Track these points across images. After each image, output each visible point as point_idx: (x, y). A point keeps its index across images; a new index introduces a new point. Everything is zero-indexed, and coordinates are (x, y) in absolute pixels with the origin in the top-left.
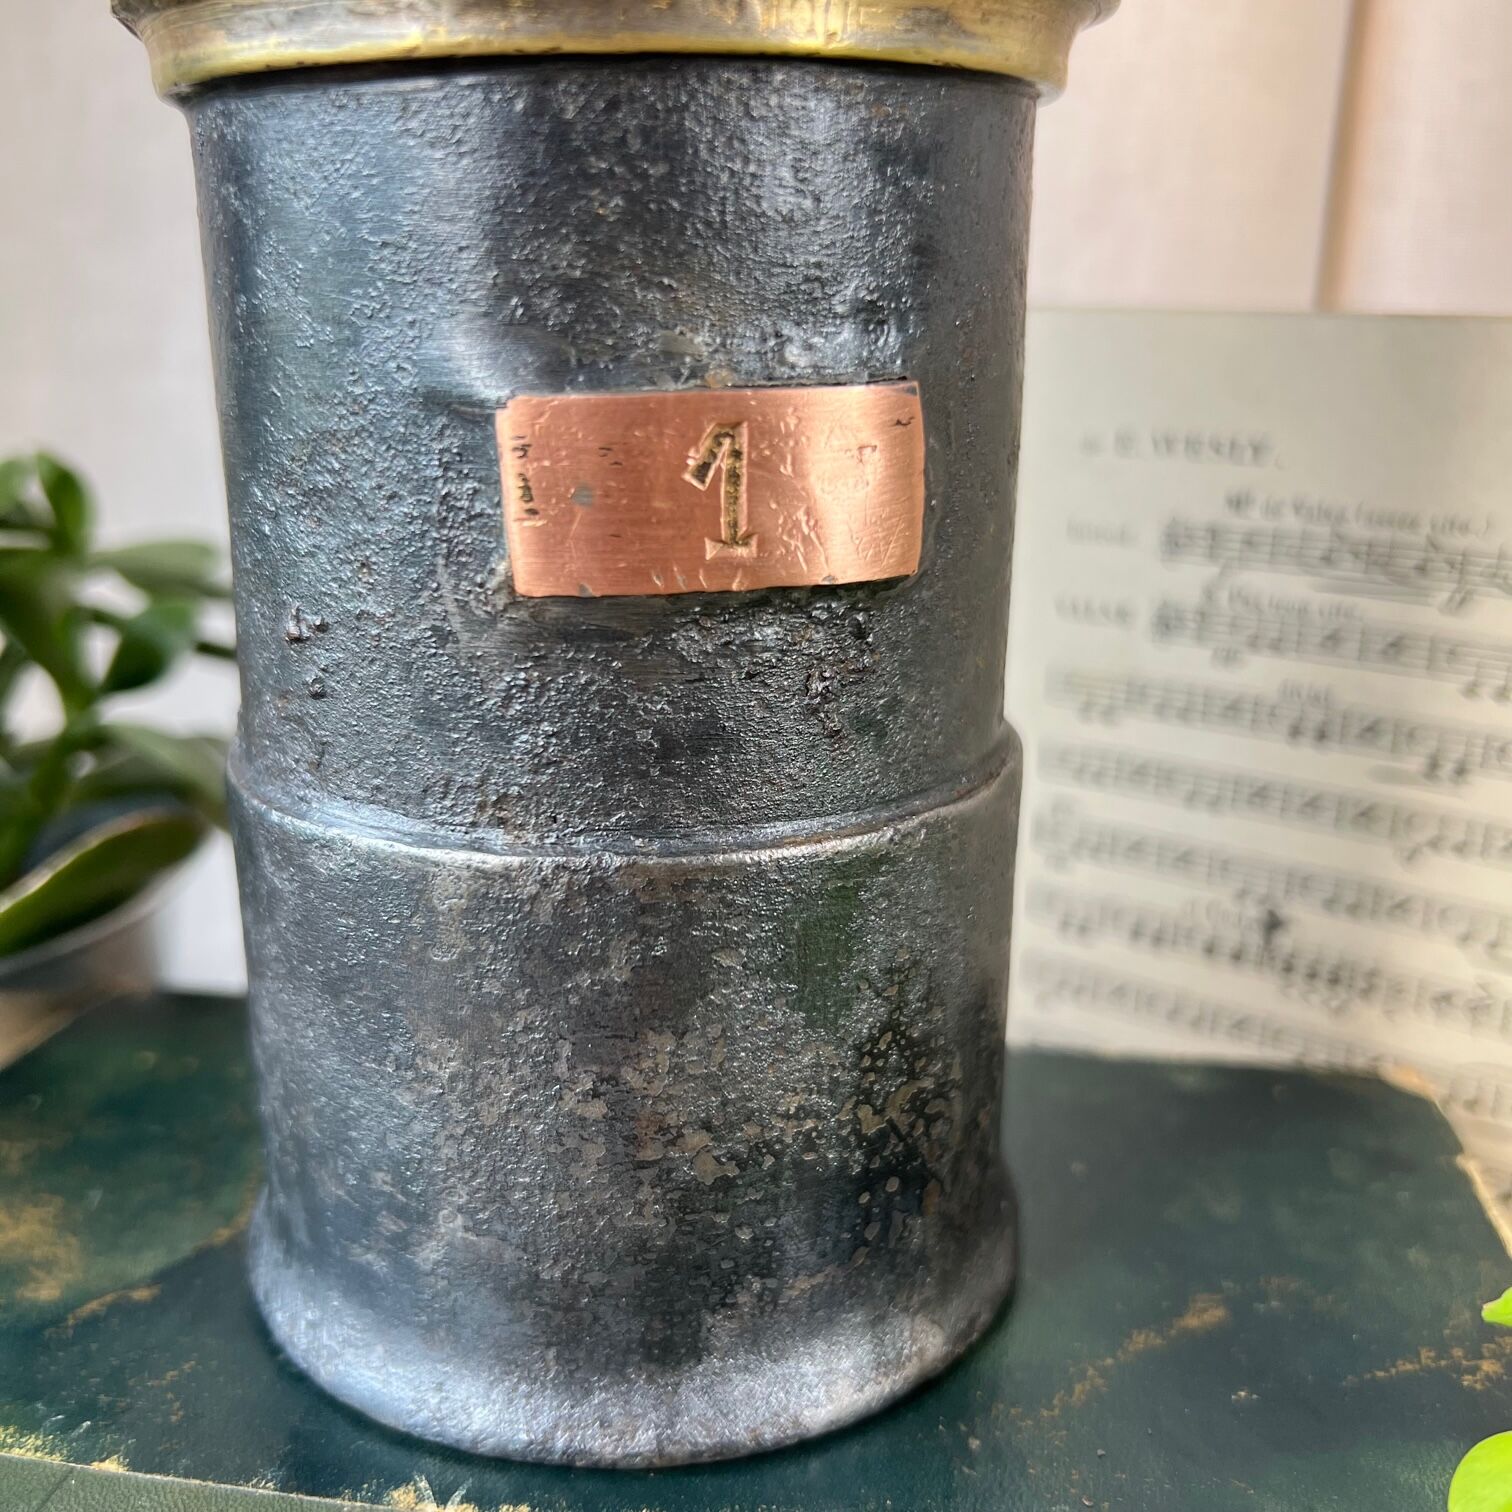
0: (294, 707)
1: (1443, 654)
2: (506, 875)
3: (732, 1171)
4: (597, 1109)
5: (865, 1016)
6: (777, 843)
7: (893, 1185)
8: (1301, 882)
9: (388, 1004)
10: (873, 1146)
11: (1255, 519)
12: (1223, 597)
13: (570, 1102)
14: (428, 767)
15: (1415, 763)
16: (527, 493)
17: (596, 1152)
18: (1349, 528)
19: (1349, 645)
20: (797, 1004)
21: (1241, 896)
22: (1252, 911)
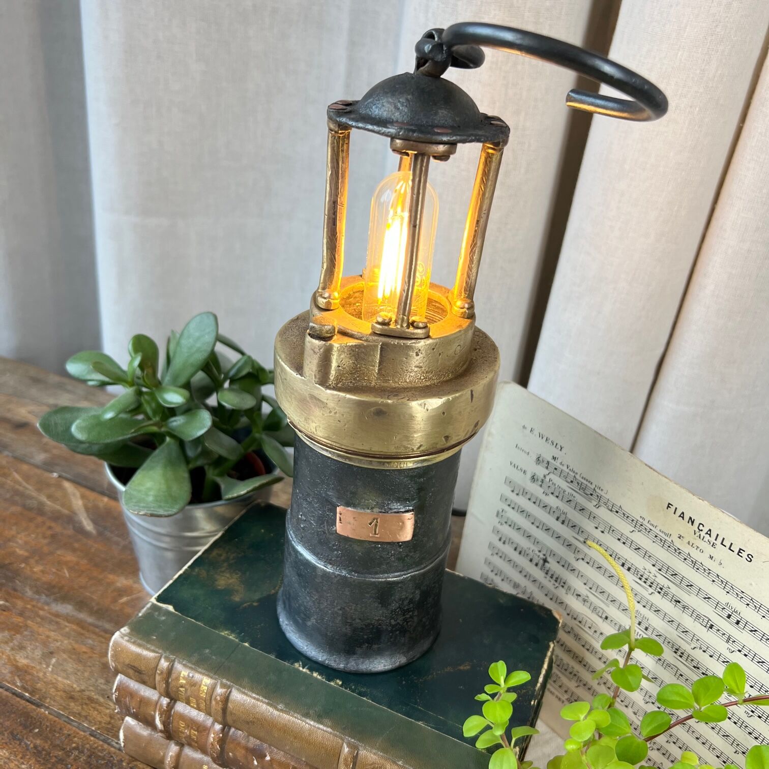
1: (592, 517)
2: (329, 572)
3: (364, 627)
4: (340, 612)
5: (394, 606)
6: (379, 578)
7: (398, 632)
8: (553, 554)
9: (307, 583)
10: (393, 626)
11: (558, 464)
12: (547, 479)
13: (336, 609)
14: (319, 549)
15: (582, 539)
17: (340, 618)
18: (578, 477)
19: (573, 504)
20: (380, 603)
21: (540, 551)
22: (542, 556)
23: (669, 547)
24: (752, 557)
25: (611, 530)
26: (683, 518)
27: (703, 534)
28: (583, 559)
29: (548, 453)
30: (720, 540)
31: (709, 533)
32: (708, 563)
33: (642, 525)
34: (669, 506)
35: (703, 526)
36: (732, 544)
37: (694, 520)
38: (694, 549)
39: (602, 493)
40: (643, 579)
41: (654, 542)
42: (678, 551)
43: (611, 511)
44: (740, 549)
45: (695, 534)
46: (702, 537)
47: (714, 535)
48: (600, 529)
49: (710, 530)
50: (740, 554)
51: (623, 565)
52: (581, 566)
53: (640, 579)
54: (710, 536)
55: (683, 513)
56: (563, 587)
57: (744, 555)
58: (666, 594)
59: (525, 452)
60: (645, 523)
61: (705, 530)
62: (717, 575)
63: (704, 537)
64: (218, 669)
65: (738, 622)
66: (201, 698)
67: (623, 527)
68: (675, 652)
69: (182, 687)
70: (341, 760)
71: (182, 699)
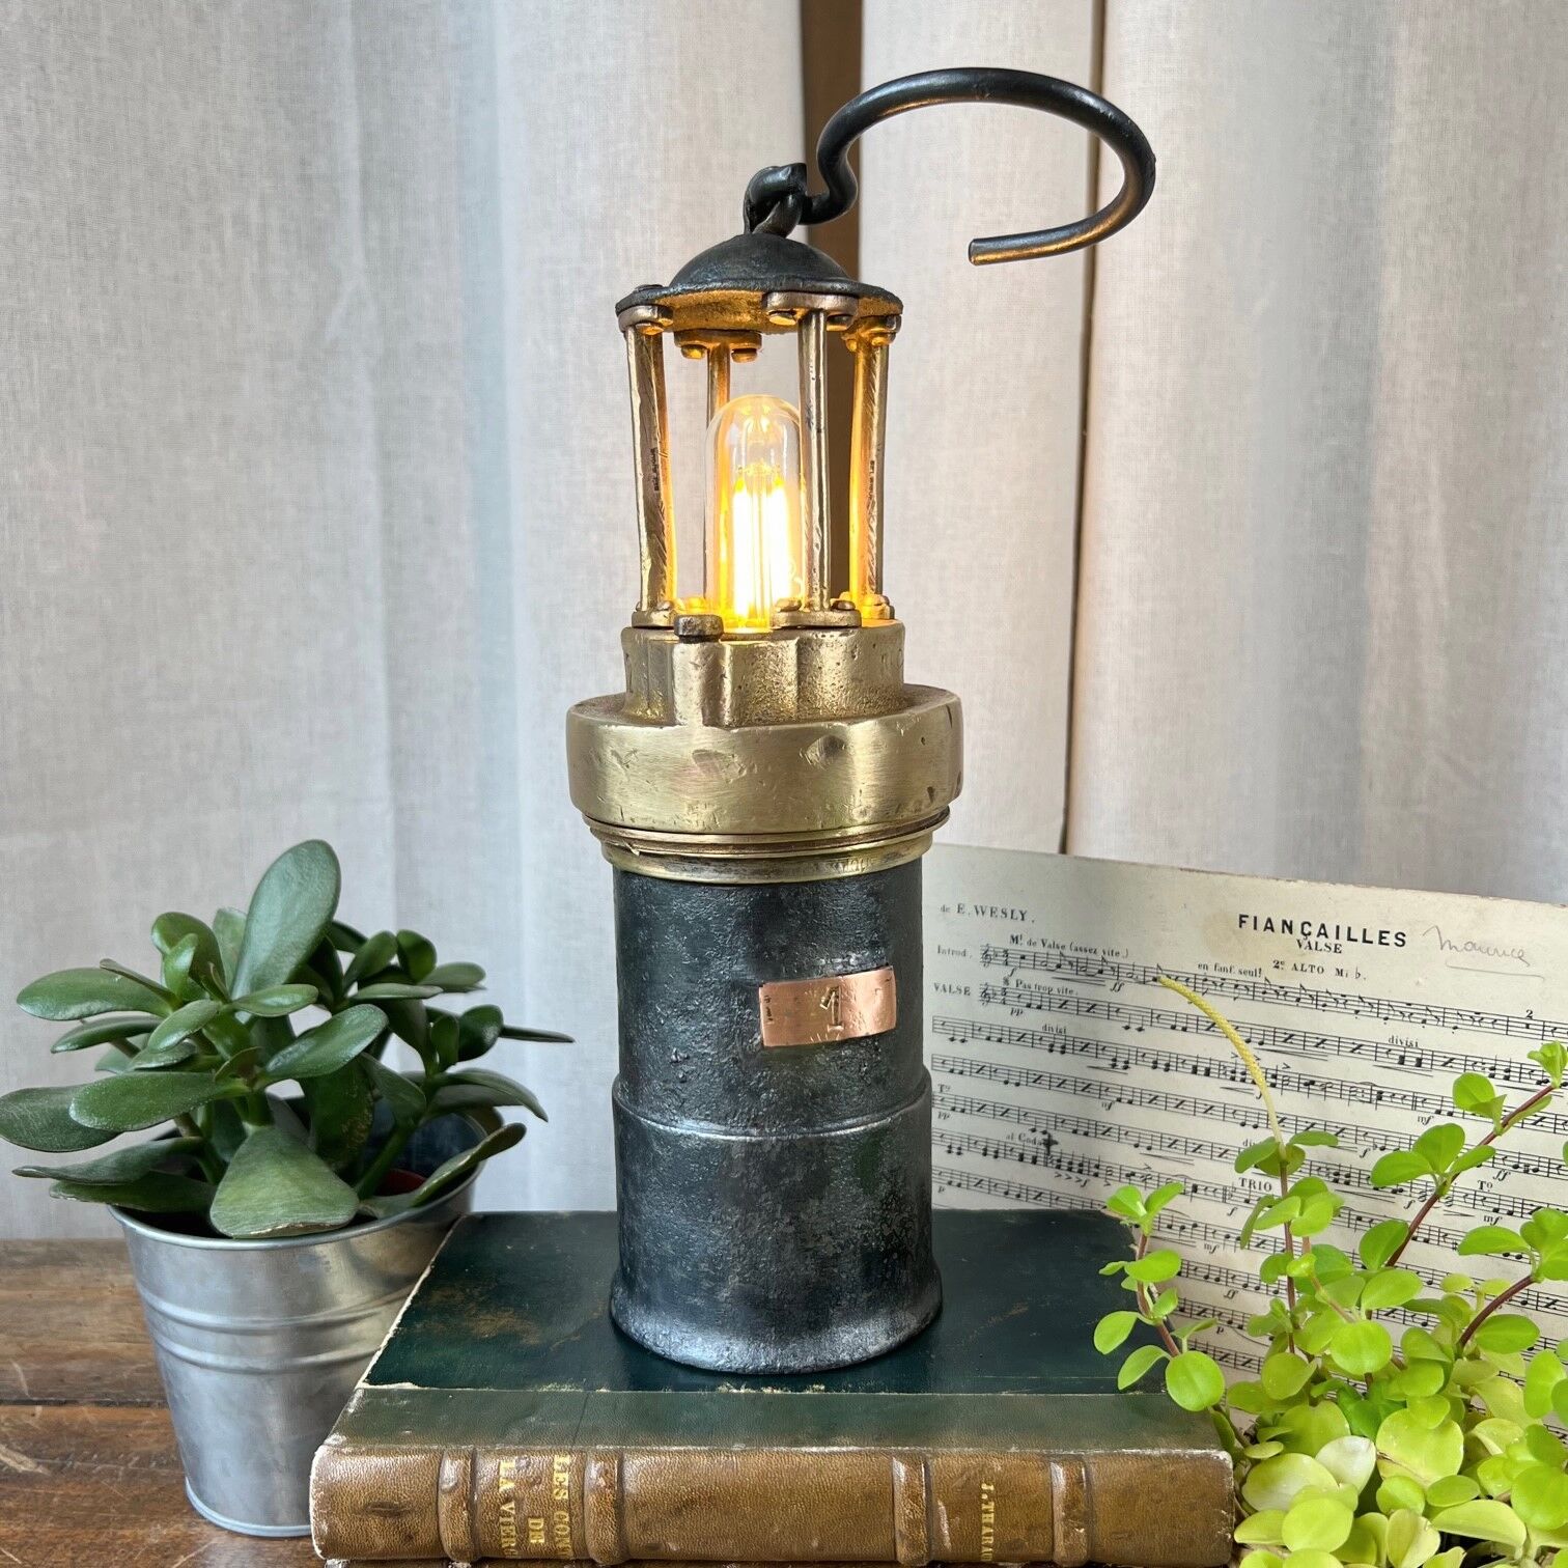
0: (671, 1086)
1: (1113, 1011)
2: (760, 1144)
3: (839, 1251)
4: (791, 1229)
5: (883, 1189)
6: (851, 1127)
7: (895, 1256)
8: (1060, 1121)
9: (711, 1196)
10: (888, 1240)
11: (1023, 947)
12: (1013, 983)
13: (781, 1226)
14: (726, 1106)
15: (1106, 1063)
16: (769, 1014)
17: (790, 1246)
18: (1067, 952)
19: (1072, 1006)
20: (861, 1186)
21: (1034, 1131)
22: (1040, 1137)
23: (1264, 993)
24: (1404, 935)
25: (1155, 1017)
26: (1272, 929)
27: (1313, 939)
28: (1119, 1100)
29: (998, 934)
30: (1343, 934)
31: (1322, 931)
32: (1338, 986)
33: (1206, 980)
34: (1242, 920)
35: (1310, 925)
36: (1365, 931)
37: (1291, 922)
38: (1308, 973)
39: (1119, 960)
40: (1239, 1076)
41: (1235, 999)
42: (1281, 992)
43: (1144, 983)
44: (1381, 932)
45: (1300, 946)
46: (1313, 946)
47: (1331, 932)
48: (1134, 1027)
49: (1323, 926)
50: (1383, 941)
51: (1195, 1071)
52: (1122, 1115)
53: (1233, 1079)
54: (1327, 937)
55: (1269, 920)
56: (1096, 1175)
57: (1390, 939)
58: (1286, 1081)
59: (958, 953)
60: (1211, 972)
61: (1315, 930)
62: (1360, 998)
63: (1317, 943)
64: (574, 1436)
65: (1419, 1063)
66: (559, 1505)
67: (1170, 1000)
68: (1336, 1181)
69: (507, 1500)
70: (898, 1496)
71: (508, 1536)
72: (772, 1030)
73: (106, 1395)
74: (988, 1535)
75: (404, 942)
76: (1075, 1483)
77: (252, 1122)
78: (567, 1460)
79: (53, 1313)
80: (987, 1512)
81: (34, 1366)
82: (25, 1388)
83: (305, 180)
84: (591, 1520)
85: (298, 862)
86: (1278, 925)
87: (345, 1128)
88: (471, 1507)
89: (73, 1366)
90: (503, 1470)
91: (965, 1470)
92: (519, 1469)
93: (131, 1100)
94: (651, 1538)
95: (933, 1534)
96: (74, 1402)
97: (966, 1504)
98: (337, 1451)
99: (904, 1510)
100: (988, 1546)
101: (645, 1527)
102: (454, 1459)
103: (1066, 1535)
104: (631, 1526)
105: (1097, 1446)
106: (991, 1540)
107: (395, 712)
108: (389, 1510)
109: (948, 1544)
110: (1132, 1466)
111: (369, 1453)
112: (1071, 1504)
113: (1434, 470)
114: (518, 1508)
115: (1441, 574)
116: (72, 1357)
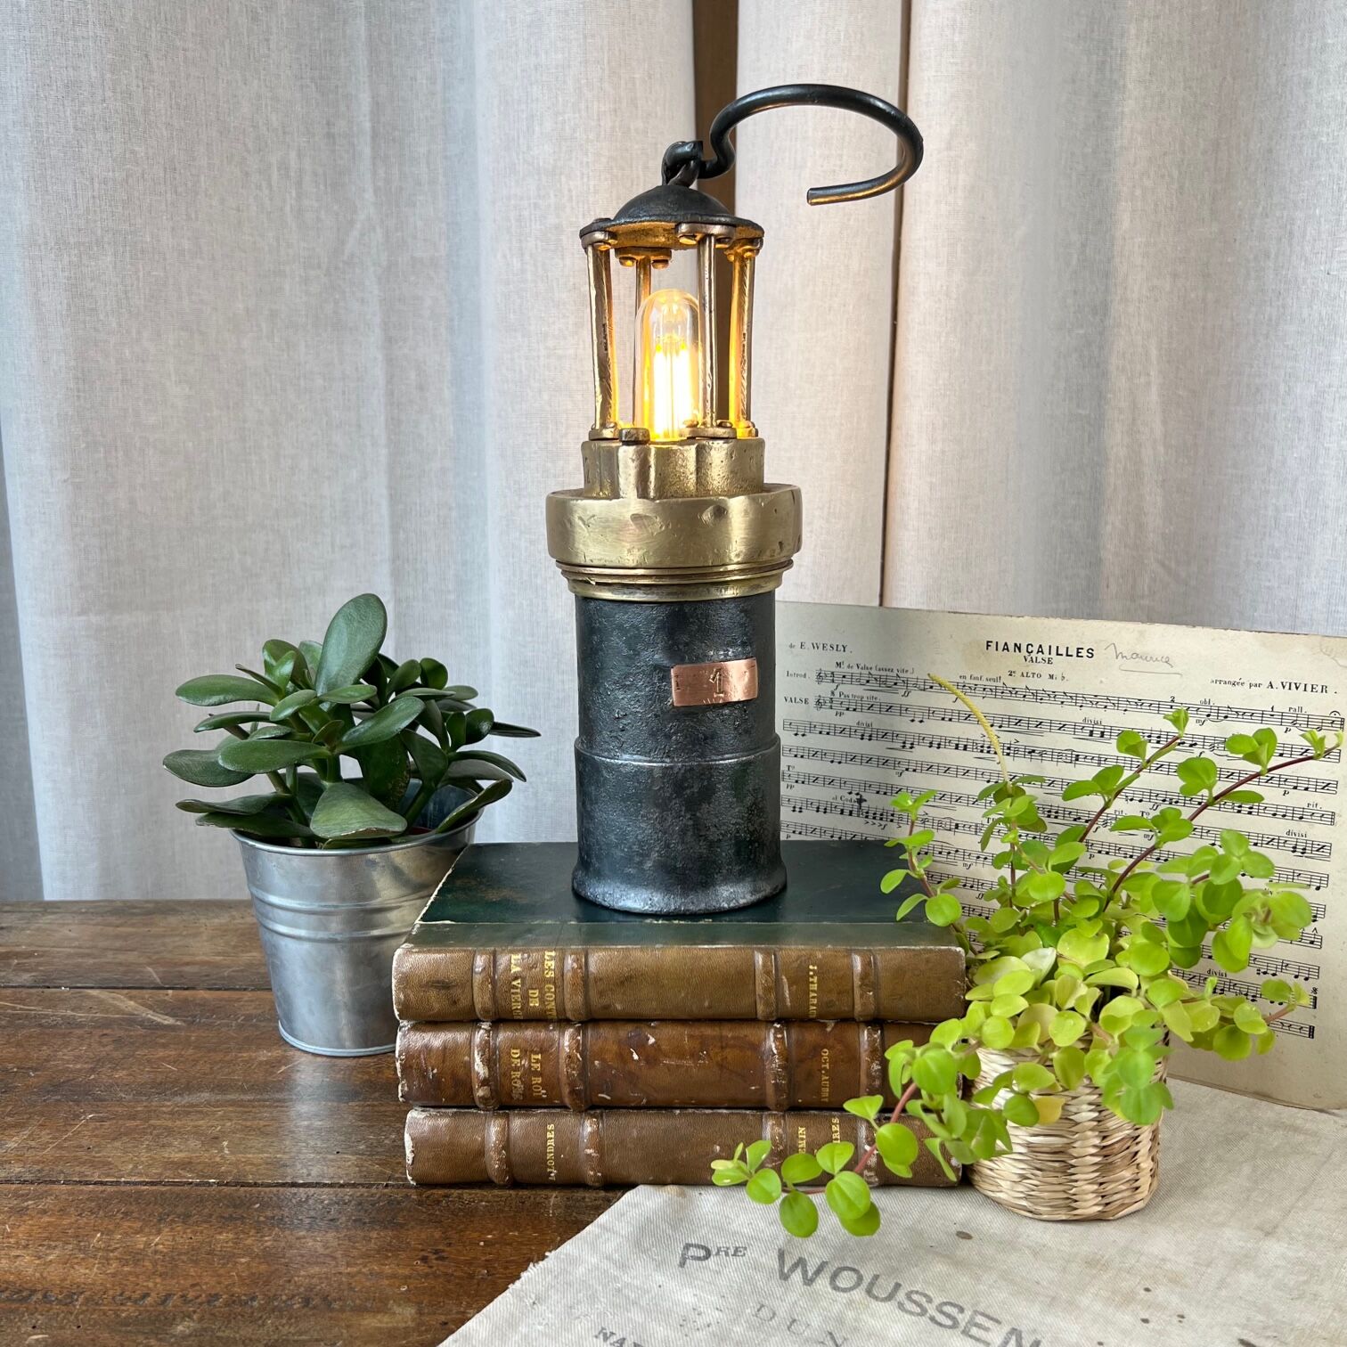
0: (614, 734)
1: (903, 710)
2: (671, 768)
3: (721, 838)
4: (691, 823)
5: (749, 800)
6: (728, 759)
7: (756, 845)
8: (867, 785)
9: (640, 802)
10: (752, 833)
11: (844, 669)
12: (837, 694)
13: (684, 821)
14: (650, 744)
15: (899, 745)
16: (677, 685)
17: (690, 833)
18: (873, 672)
19: (876, 708)
20: (734, 797)
21: (850, 793)
22: (854, 797)
23: (1003, 692)
24: (1093, 650)
25: (931, 712)
26: (1008, 649)
27: (1034, 655)
28: (907, 770)
29: (827, 662)
30: (1054, 651)
31: (1040, 649)
32: (1050, 686)
33: (964, 686)
34: (988, 644)
35: (1032, 646)
36: (1067, 648)
37: (1020, 645)
38: (1031, 679)
39: (908, 675)
40: (986, 749)
41: (984, 697)
42: (1014, 692)
43: (924, 690)
44: (1078, 649)
45: (1026, 660)
46: (1034, 660)
47: (1046, 650)
48: (917, 720)
49: (1040, 646)
50: (1079, 655)
51: (957, 747)
52: (910, 780)
53: (982, 751)
54: (1043, 653)
55: (1006, 644)
56: (892, 821)
57: (1084, 653)
58: (1017, 751)
59: (801, 676)
60: (968, 681)
61: (1035, 649)
62: (1064, 693)
63: (1036, 658)
64: (556, 941)
65: (1102, 734)
66: (549, 981)
67: (943, 701)
68: (1049, 816)
69: (516, 978)
70: (757, 973)
71: (516, 1001)
72: (681, 696)
73: (215, 984)
74: (813, 997)
75: (426, 667)
76: (866, 964)
77: (329, 780)
78: (553, 954)
79: (167, 940)
80: (812, 983)
81: (161, 969)
82: (158, 980)
83: (330, 136)
84: (568, 990)
85: (357, 608)
86: (1011, 647)
87: (390, 786)
88: (494, 982)
89: (187, 969)
90: (513, 961)
91: (799, 957)
92: (523, 959)
93: (257, 755)
94: (605, 1001)
95: (780, 997)
96: (193, 988)
97: (800, 980)
98: (409, 951)
99: (761, 980)
100: (813, 1005)
101: (601, 994)
102: (482, 954)
103: (862, 996)
104: (593, 994)
105: (881, 945)
106: (815, 1001)
107: (395, 528)
108: (443, 985)
109: (789, 1004)
110: (903, 955)
111: (429, 951)
112: (865, 976)
113: (1154, 352)
114: (523, 984)
115: (1158, 429)
116: (187, 964)
